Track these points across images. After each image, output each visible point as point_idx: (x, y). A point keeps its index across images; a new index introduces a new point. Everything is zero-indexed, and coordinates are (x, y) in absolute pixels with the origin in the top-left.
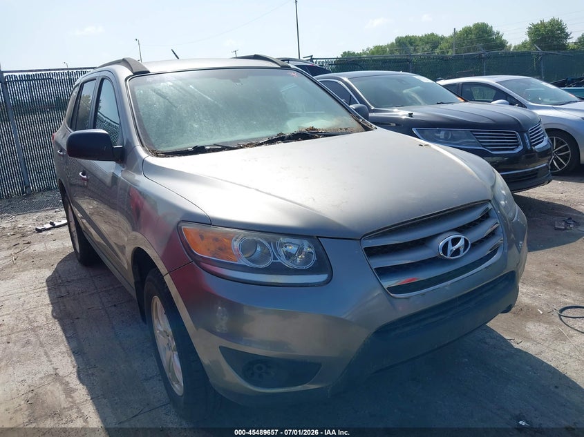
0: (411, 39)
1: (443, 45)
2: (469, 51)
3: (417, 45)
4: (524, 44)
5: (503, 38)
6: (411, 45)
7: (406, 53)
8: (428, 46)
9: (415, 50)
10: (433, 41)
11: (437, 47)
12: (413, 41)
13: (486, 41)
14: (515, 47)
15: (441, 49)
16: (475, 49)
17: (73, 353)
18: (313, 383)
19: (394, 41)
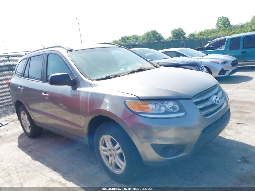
0: (127, 37)
1: (140, 39)
2: (150, 41)
3: (130, 40)
4: (170, 38)
5: (162, 36)
6: (127, 40)
7: (126, 43)
8: (134, 40)
9: (129, 41)
10: (136, 38)
11: (137, 40)
12: (128, 38)
13: (156, 37)
14: (167, 39)
15: (139, 41)
16: (152, 40)
17: (54, 170)
18: (184, 153)
19: (121, 39)
